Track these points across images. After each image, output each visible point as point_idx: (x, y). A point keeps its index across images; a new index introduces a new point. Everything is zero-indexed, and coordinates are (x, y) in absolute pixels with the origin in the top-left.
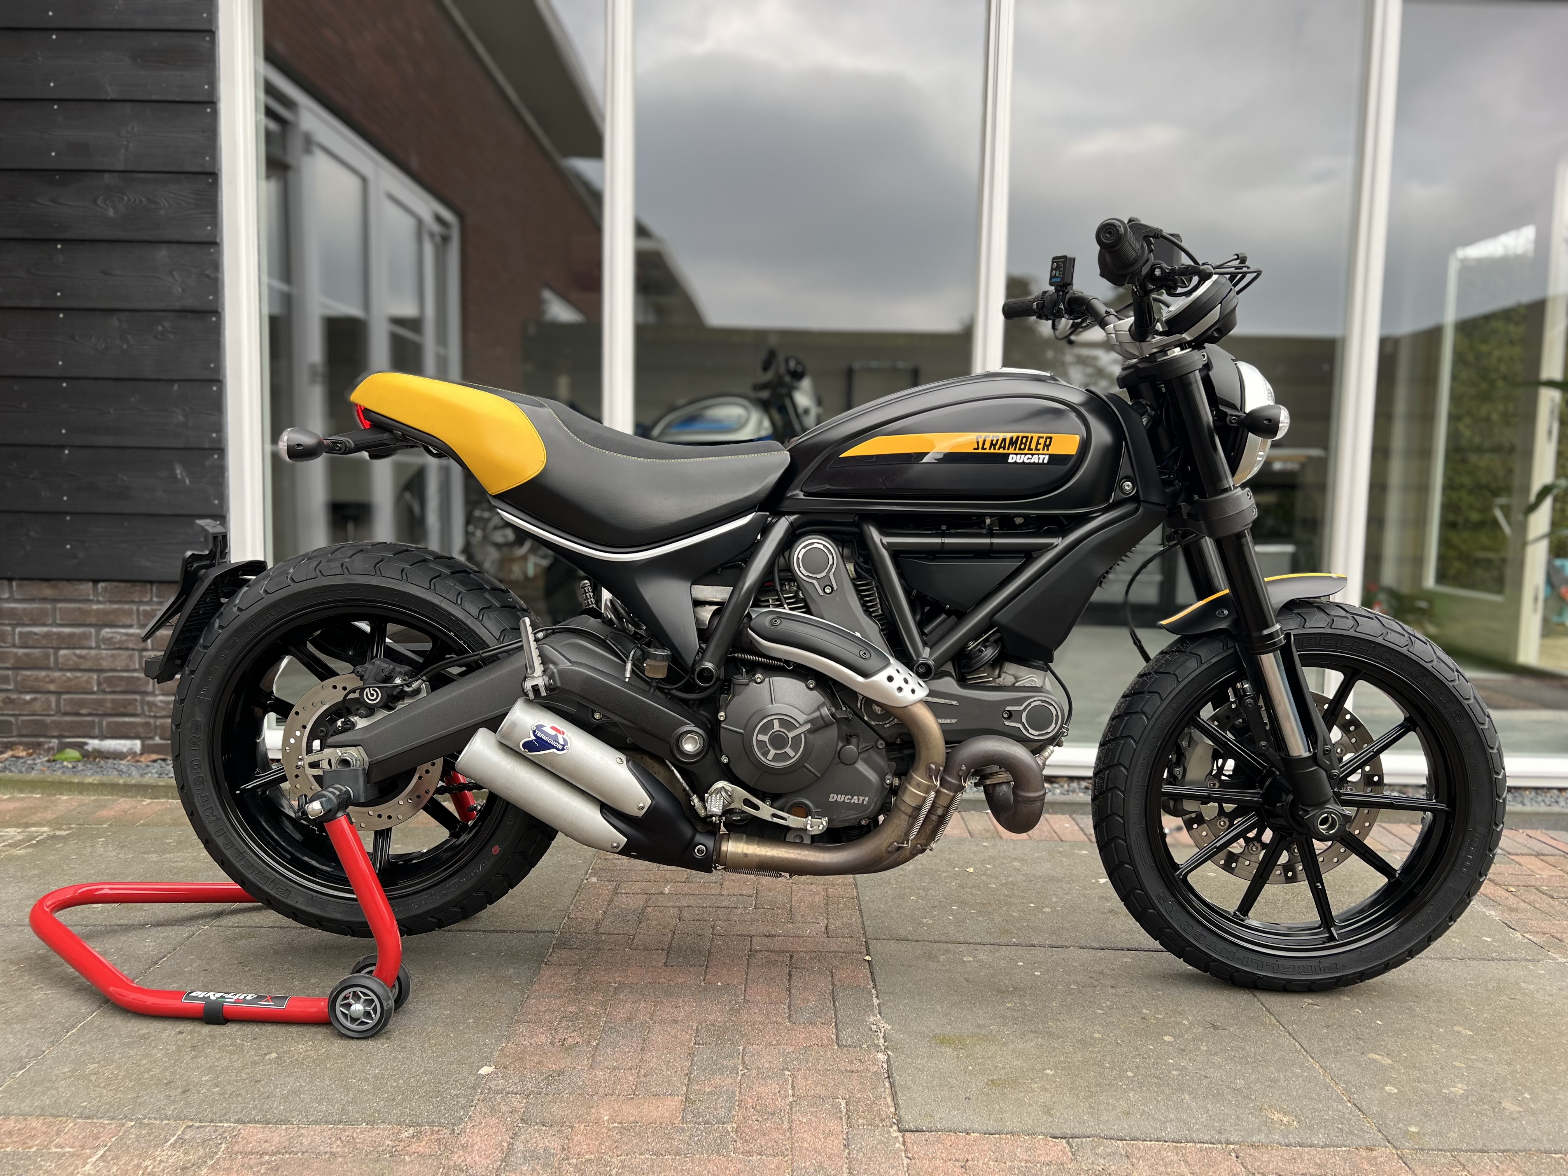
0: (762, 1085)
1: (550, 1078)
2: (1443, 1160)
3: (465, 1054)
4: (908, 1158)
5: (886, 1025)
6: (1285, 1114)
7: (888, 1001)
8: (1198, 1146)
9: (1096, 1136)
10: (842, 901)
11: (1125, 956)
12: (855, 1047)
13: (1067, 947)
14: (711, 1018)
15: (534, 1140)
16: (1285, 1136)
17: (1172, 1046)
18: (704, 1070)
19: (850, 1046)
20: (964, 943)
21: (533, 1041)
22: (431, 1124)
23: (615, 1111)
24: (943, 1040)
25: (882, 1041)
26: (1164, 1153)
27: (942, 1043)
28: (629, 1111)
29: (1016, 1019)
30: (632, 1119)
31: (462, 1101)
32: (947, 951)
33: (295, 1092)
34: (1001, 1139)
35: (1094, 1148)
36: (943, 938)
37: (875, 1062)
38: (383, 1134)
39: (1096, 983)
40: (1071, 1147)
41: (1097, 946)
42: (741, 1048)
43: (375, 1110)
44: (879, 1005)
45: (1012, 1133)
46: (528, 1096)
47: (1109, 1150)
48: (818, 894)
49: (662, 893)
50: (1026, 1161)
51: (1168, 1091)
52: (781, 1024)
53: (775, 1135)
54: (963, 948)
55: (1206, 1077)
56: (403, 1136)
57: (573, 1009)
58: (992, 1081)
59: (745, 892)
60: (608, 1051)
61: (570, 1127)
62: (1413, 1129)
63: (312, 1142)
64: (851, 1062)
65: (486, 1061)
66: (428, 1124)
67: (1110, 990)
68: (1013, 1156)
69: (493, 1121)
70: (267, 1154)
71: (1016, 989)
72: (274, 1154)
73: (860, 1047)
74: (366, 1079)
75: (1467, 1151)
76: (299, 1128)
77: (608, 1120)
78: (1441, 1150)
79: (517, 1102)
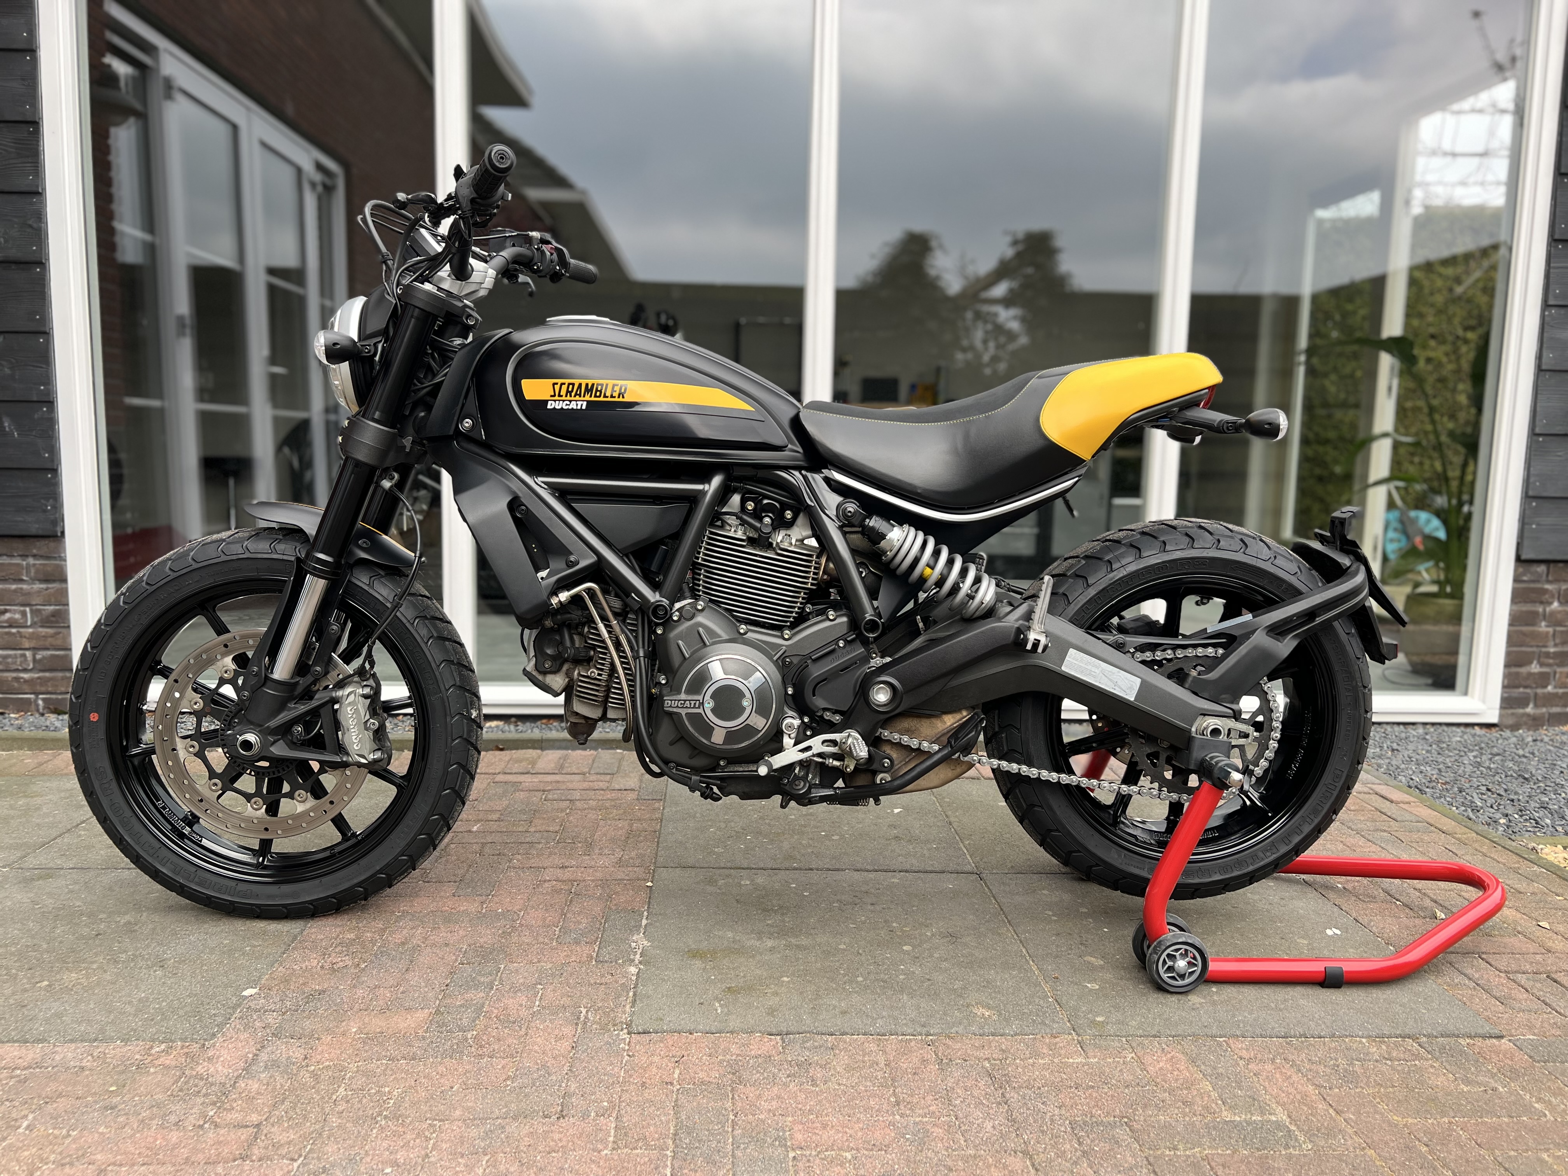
0: (512, 997)
1: (310, 997)
2: (1117, 1044)
3: (234, 978)
4: (629, 1056)
5: (645, 943)
6: (989, 1008)
7: (655, 922)
8: (900, 1038)
9: (809, 1032)
10: (643, 834)
11: (893, 877)
12: (611, 962)
13: (843, 870)
14: (482, 940)
15: (279, 1051)
16: (981, 1028)
17: (909, 954)
18: (460, 986)
19: (606, 962)
20: (747, 869)
21: (304, 966)
22: (184, 1040)
23: (364, 1024)
24: (695, 954)
25: (638, 956)
26: (866, 1045)
27: (694, 956)
28: (377, 1023)
29: (772, 934)
30: (378, 1030)
31: (219, 1019)
32: (728, 876)
33: (59, 1015)
34: (720, 1037)
35: (804, 1042)
36: (729, 865)
37: (625, 975)
38: (135, 1050)
39: (857, 901)
40: (784, 1042)
41: (872, 868)
42: (502, 966)
43: (132, 1030)
44: (646, 926)
45: (732, 1032)
46: (284, 1014)
47: (816, 1044)
48: (621, 828)
49: (470, 831)
50: (738, 1055)
51: (890, 993)
52: (547, 944)
53: (510, 1041)
54: (744, 873)
55: (929, 980)
56: (153, 1051)
57: (352, 936)
58: (729, 988)
59: (551, 829)
60: (374, 973)
61: (318, 1039)
62: (1099, 1019)
63: (64, 1057)
64: (602, 976)
65: (252, 984)
66: (181, 1039)
67: (869, 907)
68: (726, 1051)
69: (243, 1036)
70: (19, 1069)
71: (781, 907)
72: (25, 1069)
73: (616, 962)
74: (130, 1003)
75: (1141, 1036)
76: (54, 1046)
77: (355, 1033)
78: (1118, 1036)
79: (272, 1019)
